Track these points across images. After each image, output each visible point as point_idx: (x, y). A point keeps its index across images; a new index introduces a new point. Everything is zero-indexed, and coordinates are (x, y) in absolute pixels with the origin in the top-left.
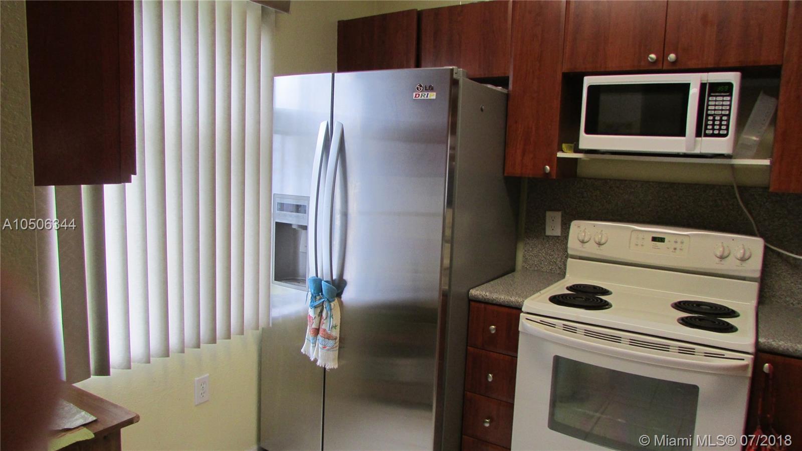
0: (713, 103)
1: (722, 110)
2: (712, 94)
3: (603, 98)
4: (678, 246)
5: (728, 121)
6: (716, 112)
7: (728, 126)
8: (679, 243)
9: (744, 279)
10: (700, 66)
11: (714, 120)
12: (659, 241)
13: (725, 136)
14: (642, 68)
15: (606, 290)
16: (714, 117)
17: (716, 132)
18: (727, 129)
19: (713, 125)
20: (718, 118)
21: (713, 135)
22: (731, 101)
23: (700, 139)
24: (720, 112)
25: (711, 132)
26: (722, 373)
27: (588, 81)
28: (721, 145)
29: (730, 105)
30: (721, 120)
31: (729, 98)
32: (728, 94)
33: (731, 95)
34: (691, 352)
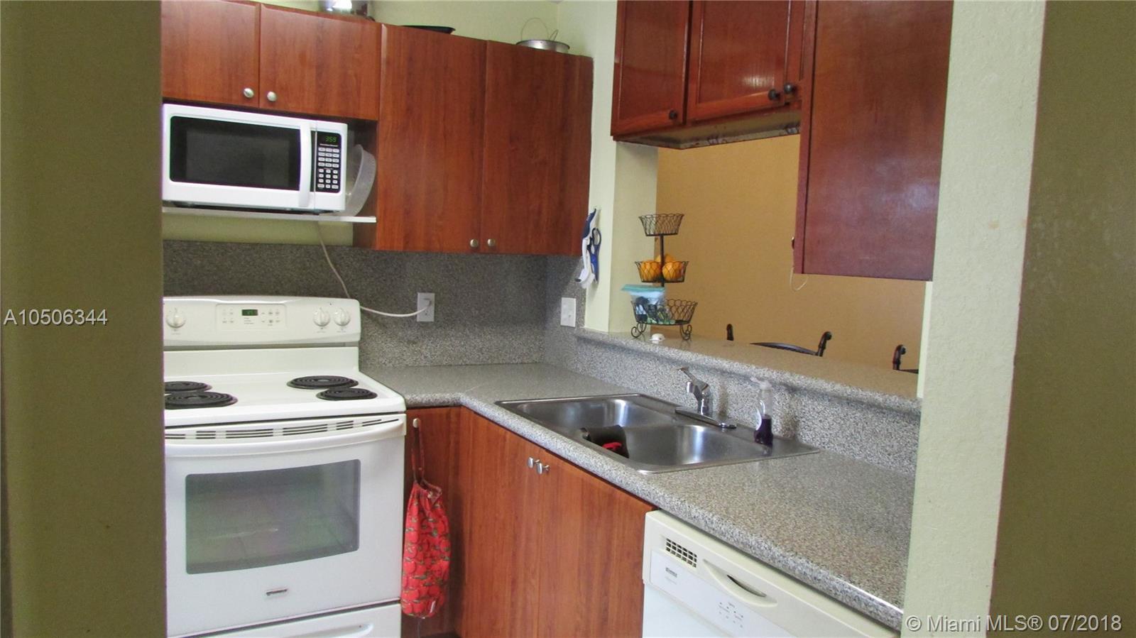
0: (323, 154)
1: (332, 163)
2: (321, 144)
3: (192, 135)
4: (273, 317)
5: (339, 175)
6: (327, 165)
7: (339, 180)
8: (274, 314)
9: (343, 345)
10: (300, 111)
11: (325, 173)
12: (250, 315)
13: (337, 191)
14: (233, 103)
15: (203, 384)
16: (325, 170)
17: (328, 186)
18: (339, 184)
19: (325, 178)
20: (328, 171)
21: (325, 190)
22: (340, 153)
23: (312, 193)
24: (330, 165)
25: (323, 186)
26: (380, 439)
27: (171, 111)
28: (333, 201)
29: (340, 159)
30: (332, 174)
31: (338, 151)
32: (336, 146)
33: (339, 148)
34: (349, 426)
